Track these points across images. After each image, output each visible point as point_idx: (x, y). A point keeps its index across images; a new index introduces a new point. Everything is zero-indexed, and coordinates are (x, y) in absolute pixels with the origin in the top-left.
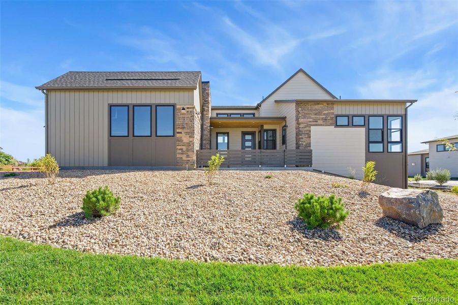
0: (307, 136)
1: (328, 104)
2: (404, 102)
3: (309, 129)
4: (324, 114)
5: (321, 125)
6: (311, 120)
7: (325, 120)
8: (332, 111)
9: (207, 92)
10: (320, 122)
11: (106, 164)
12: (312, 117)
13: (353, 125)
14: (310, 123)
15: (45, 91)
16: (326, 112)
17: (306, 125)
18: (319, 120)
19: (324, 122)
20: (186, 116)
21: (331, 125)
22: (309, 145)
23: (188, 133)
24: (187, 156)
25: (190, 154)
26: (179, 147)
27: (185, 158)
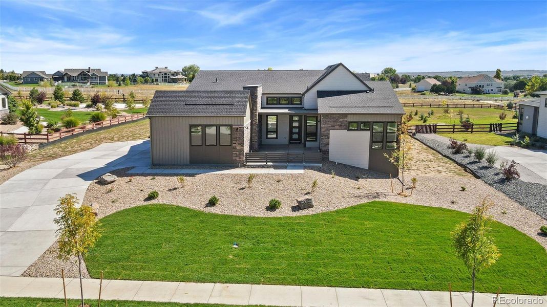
0: (326, 137)
1: (343, 114)
3: (328, 132)
8: (345, 119)
10: (337, 127)
11: (188, 162)
12: (331, 123)
13: (361, 129)
14: (329, 128)
16: (341, 120)
17: (326, 129)
19: (339, 127)
20: (239, 133)
22: (328, 144)
23: (239, 144)
24: (240, 158)
25: (241, 156)
26: (235, 153)
27: (238, 160)
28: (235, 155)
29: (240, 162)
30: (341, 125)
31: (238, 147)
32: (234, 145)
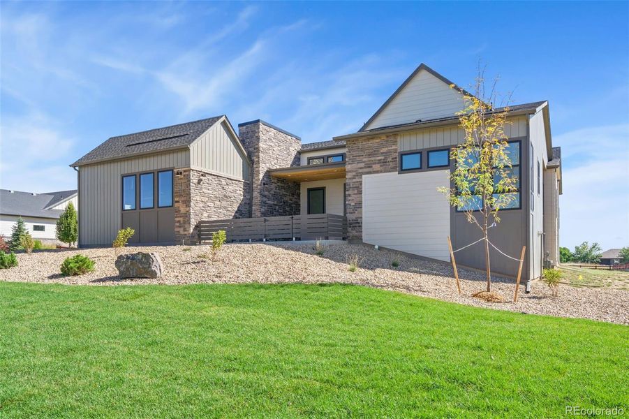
0: (356, 192)
1: (387, 137)
3: (359, 180)
4: (382, 153)
5: (377, 172)
6: (362, 165)
7: (383, 162)
8: (394, 147)
9: (256, 135)
10: (377, 167)
12: (364, 160)
13: (428, 167)
15: (77, 168)
16: (384, 150)
17: (354, 174)
18: (375, 163)
19: (381, 166)
21: (393, 169)
22: (359, 205)
23: (184, 202)
24: (185, 230)
25: (186, 226)
26: (177, 219)
27: (182, 232)
28: (177, 224)
29: (184, 238)
30: (384, 162)
31: (183, 209)
32: (176, 204)
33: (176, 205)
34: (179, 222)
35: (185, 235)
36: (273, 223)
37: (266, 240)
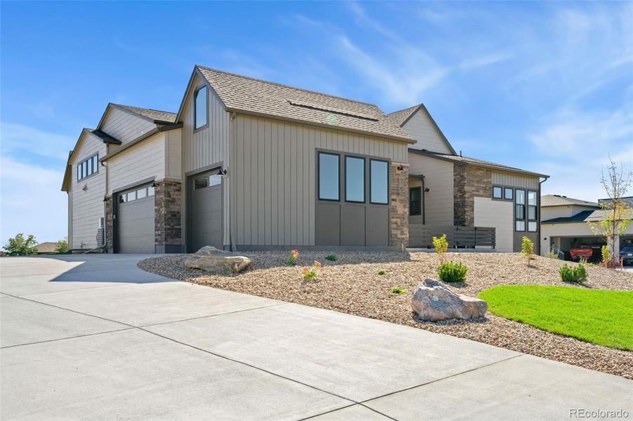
0: (471, 209)
1: (487, 171)
2: (538, 176)
3: (473, 200)
4: (484, 182)
5: (481, 196)
6: (474, 188)
7: (485, 190)
11: (312, 243)
13: (505, 198)
14: (474, 193)
17: (470, 194)
18: (481, 189)
19: (483, 192)
20: (401, 178)
21: (489, 196)
25: (404, 230)
26: (394, 220)
27: (399, 236)
28: (395, 226)
31: (400, 210)
33: (393, 203)
34: (396, 223)
35: (403, 239)
36: (463, 232)
37: (458, 247)
